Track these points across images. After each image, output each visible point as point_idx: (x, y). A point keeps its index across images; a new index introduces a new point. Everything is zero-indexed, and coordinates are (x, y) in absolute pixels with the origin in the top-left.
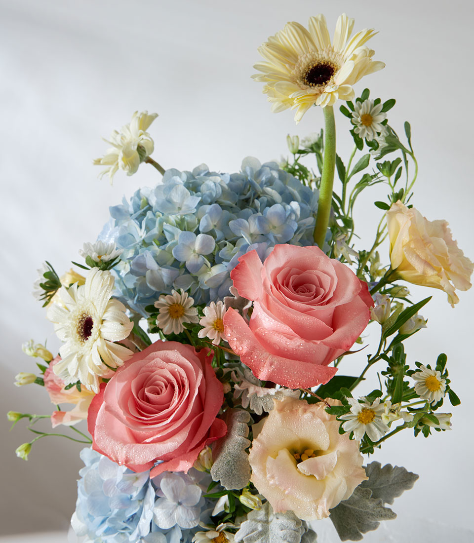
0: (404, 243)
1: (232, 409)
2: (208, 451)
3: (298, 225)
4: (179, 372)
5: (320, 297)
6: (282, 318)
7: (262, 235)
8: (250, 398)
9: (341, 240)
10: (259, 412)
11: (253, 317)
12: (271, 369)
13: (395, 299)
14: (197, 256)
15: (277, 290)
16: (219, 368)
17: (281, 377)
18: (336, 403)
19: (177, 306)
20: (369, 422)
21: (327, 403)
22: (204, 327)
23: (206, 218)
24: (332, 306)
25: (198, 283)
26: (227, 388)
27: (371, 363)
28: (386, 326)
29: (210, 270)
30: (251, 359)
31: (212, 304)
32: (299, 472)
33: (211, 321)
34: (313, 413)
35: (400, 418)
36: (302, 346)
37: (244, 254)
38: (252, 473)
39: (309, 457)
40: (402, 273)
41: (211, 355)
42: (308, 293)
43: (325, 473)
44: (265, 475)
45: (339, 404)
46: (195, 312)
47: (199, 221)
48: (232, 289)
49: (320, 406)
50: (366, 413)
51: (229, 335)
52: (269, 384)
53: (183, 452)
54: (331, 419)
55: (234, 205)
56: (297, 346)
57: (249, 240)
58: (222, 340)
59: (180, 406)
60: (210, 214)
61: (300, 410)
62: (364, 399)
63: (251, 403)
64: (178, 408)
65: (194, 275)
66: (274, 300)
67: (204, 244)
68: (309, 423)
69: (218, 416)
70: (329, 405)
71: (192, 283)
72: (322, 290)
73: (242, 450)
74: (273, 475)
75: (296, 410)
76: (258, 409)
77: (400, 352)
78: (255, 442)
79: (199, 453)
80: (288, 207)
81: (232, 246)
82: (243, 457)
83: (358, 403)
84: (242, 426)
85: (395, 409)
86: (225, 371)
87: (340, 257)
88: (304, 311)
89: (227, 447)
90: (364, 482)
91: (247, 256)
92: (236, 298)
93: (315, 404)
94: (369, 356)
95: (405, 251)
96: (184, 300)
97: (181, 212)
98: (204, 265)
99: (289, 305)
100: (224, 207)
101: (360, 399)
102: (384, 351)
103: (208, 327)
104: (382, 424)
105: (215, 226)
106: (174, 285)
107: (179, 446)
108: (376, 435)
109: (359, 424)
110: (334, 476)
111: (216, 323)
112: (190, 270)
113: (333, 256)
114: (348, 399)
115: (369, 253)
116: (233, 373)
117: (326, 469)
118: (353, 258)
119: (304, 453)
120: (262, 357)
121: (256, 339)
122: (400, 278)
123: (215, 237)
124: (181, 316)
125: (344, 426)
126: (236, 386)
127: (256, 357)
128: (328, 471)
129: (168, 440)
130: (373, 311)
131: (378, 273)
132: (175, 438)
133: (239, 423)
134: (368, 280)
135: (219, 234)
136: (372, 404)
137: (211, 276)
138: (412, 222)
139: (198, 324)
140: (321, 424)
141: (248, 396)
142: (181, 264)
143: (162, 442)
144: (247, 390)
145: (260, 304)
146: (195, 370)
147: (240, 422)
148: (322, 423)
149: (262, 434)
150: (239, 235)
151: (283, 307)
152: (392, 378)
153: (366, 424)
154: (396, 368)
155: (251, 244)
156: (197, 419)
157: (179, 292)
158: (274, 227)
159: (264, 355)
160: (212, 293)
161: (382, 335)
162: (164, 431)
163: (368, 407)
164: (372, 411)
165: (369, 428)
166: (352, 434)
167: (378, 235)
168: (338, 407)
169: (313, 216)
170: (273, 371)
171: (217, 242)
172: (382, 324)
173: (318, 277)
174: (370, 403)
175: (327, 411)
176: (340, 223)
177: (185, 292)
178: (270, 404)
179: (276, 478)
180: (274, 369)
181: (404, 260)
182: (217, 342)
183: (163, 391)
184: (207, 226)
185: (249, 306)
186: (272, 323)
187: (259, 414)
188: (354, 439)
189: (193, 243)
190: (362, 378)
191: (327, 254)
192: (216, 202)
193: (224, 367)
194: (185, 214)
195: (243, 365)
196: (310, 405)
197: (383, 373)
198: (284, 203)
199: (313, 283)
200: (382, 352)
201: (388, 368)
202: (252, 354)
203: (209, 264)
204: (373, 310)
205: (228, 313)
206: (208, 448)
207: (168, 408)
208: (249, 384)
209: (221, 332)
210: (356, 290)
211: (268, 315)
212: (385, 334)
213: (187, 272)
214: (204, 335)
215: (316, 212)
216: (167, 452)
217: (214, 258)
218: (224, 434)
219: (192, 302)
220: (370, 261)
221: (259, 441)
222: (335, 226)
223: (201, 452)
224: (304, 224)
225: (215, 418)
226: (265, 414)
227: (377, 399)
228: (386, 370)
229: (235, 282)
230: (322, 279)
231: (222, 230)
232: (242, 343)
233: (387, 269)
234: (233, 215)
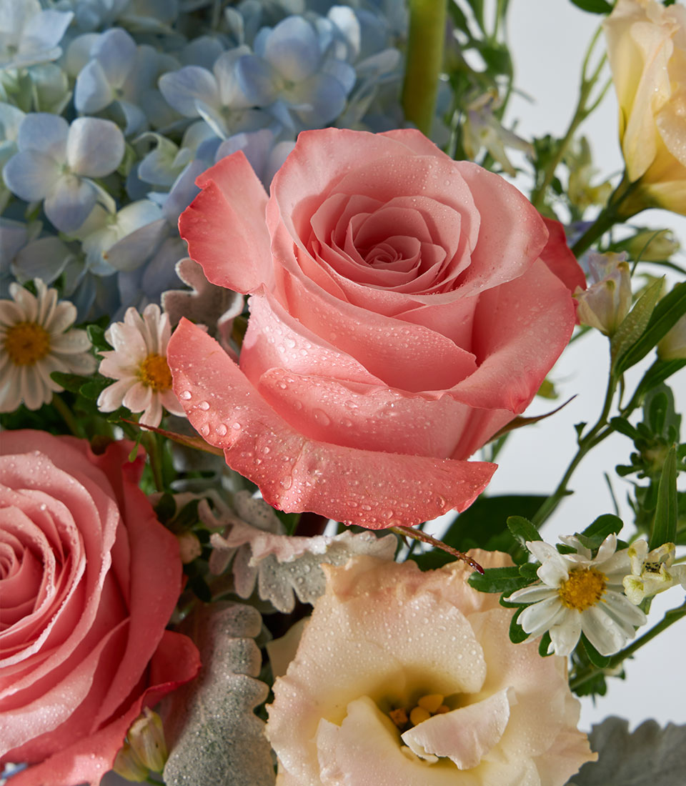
0: (659, 105)
1: (206, 604)
2: (151, 723)
3: (358, 73)
4: (52, 514)
5: (433, 269)
6: (334, 336)
7: (257, 108)
8: (257, 568)
9: (480, 108)
10: (285, 605)
11: (248, 342)
12: (314, 481)
13: (642, 268)
14: (74, 182)
15: (314, 257)
16: (161, 494)
17: (341, 499)
18: (496, 560)
19: (28, 330)
20: (589, 604)
21: (474, 563)
22: (112, 382)
23: (93, 72)
24: (471, 292)
25: (82, 258)
26: (191, 547)
27: (587, 445)
28: (623, 338)
29: (115, 220)
30: (255, 456)
31: (130, 315)
32: (409, 757)
33: (132, 361)
34: (437, 594)
35: (674, 584)
36: (393, 410)
37: (210, 168)
38: (280, 770)
39: (432, 715)
40: (656, 189)
41: (139, 460)
42: (401, 262)
43: (480, 751)
44: (315, 770)
45: (506, 562)
46: (83, 340)
47: (73, 82)
48: (183, 269)
49: (454, 572)
50: (582, 578)
51: (188, 396)
52: (309, 524)
53: (79, 734)
54: (485, 607)
55: (167, 29)
56: (379, 412)
57: (219, 126)
58: (166, 414)
59: (65, 603)
60: (104, 58)
61: (400, 590)
62: (572, 542)
63: (261, 583)
64: (60, 612)
65: (71, 235)
66: (307, 285)
67: (93, 147)
68: (427, 621)
69: (170, 627)
70: (479, 568)
71: (66, 261)
72: (438, 249)
73: (245, 711)
74: (338, 769)
75: (389, 590)
76: (280, 597)
77: (664, 409)
78: (280, 686)
79: (128, 732)
80: (324, 24)
81: (171, 145)
82: (251, 730)
83: (558, 554)
84: (241, 646)
85: (658, 560)
86: (181, 500)
87: (480, 157)
88: (395, 313)
89: (202, 707)
90: (587, 768)
91: (219, 170)
92: (195, 293)
93: (438, 571)
94: (580, 427)
95: (663, 126)
96: (48, 312)
97: (19, 60)
98: (98, 208)
99: (352, 299)
100: (140, 37)
101: (561, 543)
102: (619, 409)
103: (124, 380)
104: (626, 606)
105: (120, 93)
106: (14, 270)
107: (69, 713)
108: (612, 636)
109: (563, 611)
110: (502, 756)
111: (146, 366)
112: (57, 223)
113: (460, 155)
114: (529, 545)
115: (562, 143)
116: (204, 505)
117: (481, 741)
118: (517, 157)
119: (417, 706)
120: (284, 449)
121: (263, 400)
122: (653, 203)
123: (122, 124)
124: (42, 357)
125: (523, 620)
126: (216, 540)
127: (267, 450)
128: (488, 746)
129: (38, 702)
130: (583, 300)
131: (589, 196)
132: (56, 694)
133: (231, 641)
134: (564, 216)
135: (132, 114)
136: (594, 556)
137: (120, 237)
138: (676, 44)
139: (96, 374)
140: (459, 621)
141: (252, 563)
142: (31, 209)
143: (23, 709)
144: (247, 548)
145: (269, 300)
146: (96, 504)
147: (233, 636)
148: (464, 619)
149: (299, 663)
150: (190, 114)
151: (334, 304)
152: (645, 482)
153: (581, 610)
154: (656, 455)
155: (227, 136)
156: (112, 637)
157: (31, 288)
158: (290, 85)
159: (290, 442)
160: (125, 286)
161: (612, 365)
162: (26, 678)
163: (587, 563)
164: (597, 574)
165: (592, 622)
166: (546, 639)
167: (585, 87)
168: (502, 569)
169: (398, 45)
170: (317, 485)
171: (128, 139)
172: (610, 333)
173: (427, 216)
174: (589, 552)
175: (473, 584)
176: (475, 61)
177: (49, 287)
178: (314, 579)
179: (347, 775)
180: (320, 479)
181: (661, 154)
182: (154, 419)
183: (12, 569)
184: (97, 94)
185: (235, 311)
186: (305, 353)
187: (285, 611)
188: (553, 653)
189: (61, 145)
190: (562, 492)
191: (444, 149)
192: (116, 24)
193: (176, 492)
194: (31, 62)
195: (228, 483)
196: (427, 573)
197: (622, 470)
198: (311, 15)
199: (412, 233)
200: (614, 413)
201: (633, 456)
202: (255, 444)
203: (111, 203)
204: (584, 297)
205: (178, 335)
206: (150, 715)
207: (30, 611)
208: (250, 532)
209: (163, 392)
210: (533, 244)
211: (294, 328)
212: (621, 362)
213: (49, 229)
214: (114, 403)
215: (405, 34)
216: (38, 734)
217: (123, 185)
218: (193, 672)
219: (71, 313)
220: (564, 162)
221: (291, 681)
222: (459, 72)
223: (132, 725)
224: (374, 70)
225: (162, 632)
226: (304, 611)
227: (608, 538)
228: (628, 462)
229: (191, 245)
230: (437, 220)
231: (140, 103)
232: (224, 415)
233: (616, 182)
234: (170, 59)
